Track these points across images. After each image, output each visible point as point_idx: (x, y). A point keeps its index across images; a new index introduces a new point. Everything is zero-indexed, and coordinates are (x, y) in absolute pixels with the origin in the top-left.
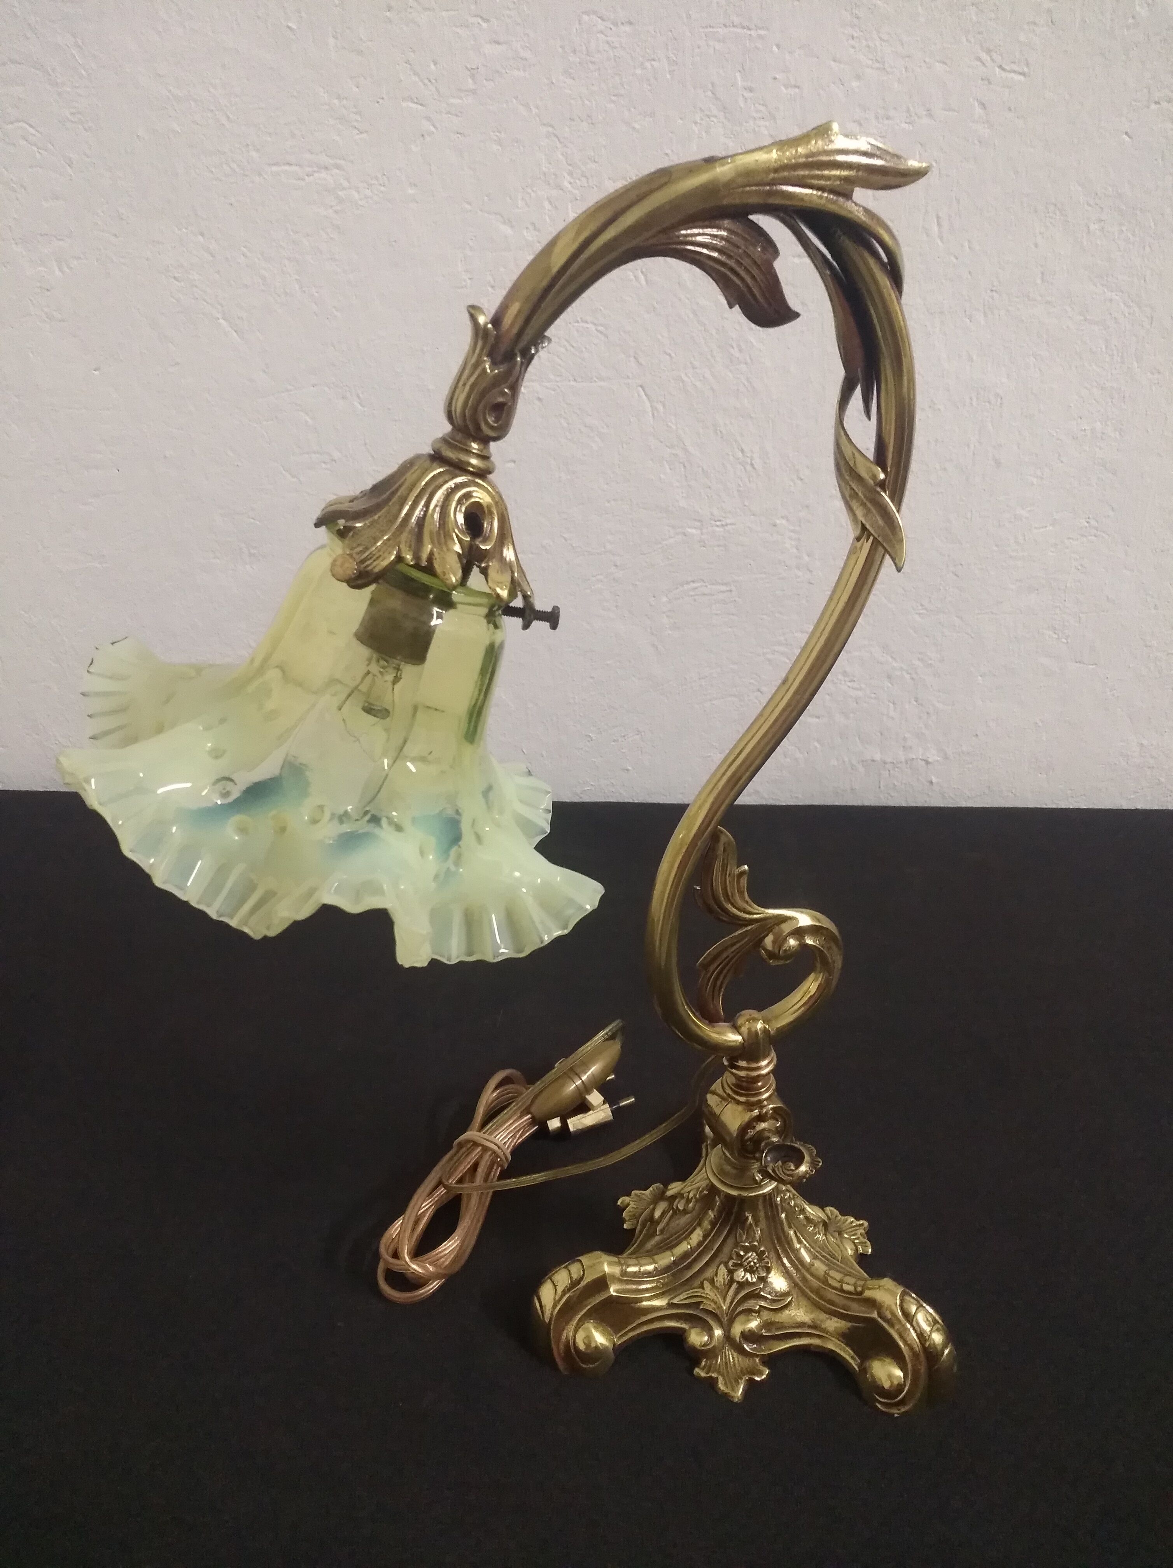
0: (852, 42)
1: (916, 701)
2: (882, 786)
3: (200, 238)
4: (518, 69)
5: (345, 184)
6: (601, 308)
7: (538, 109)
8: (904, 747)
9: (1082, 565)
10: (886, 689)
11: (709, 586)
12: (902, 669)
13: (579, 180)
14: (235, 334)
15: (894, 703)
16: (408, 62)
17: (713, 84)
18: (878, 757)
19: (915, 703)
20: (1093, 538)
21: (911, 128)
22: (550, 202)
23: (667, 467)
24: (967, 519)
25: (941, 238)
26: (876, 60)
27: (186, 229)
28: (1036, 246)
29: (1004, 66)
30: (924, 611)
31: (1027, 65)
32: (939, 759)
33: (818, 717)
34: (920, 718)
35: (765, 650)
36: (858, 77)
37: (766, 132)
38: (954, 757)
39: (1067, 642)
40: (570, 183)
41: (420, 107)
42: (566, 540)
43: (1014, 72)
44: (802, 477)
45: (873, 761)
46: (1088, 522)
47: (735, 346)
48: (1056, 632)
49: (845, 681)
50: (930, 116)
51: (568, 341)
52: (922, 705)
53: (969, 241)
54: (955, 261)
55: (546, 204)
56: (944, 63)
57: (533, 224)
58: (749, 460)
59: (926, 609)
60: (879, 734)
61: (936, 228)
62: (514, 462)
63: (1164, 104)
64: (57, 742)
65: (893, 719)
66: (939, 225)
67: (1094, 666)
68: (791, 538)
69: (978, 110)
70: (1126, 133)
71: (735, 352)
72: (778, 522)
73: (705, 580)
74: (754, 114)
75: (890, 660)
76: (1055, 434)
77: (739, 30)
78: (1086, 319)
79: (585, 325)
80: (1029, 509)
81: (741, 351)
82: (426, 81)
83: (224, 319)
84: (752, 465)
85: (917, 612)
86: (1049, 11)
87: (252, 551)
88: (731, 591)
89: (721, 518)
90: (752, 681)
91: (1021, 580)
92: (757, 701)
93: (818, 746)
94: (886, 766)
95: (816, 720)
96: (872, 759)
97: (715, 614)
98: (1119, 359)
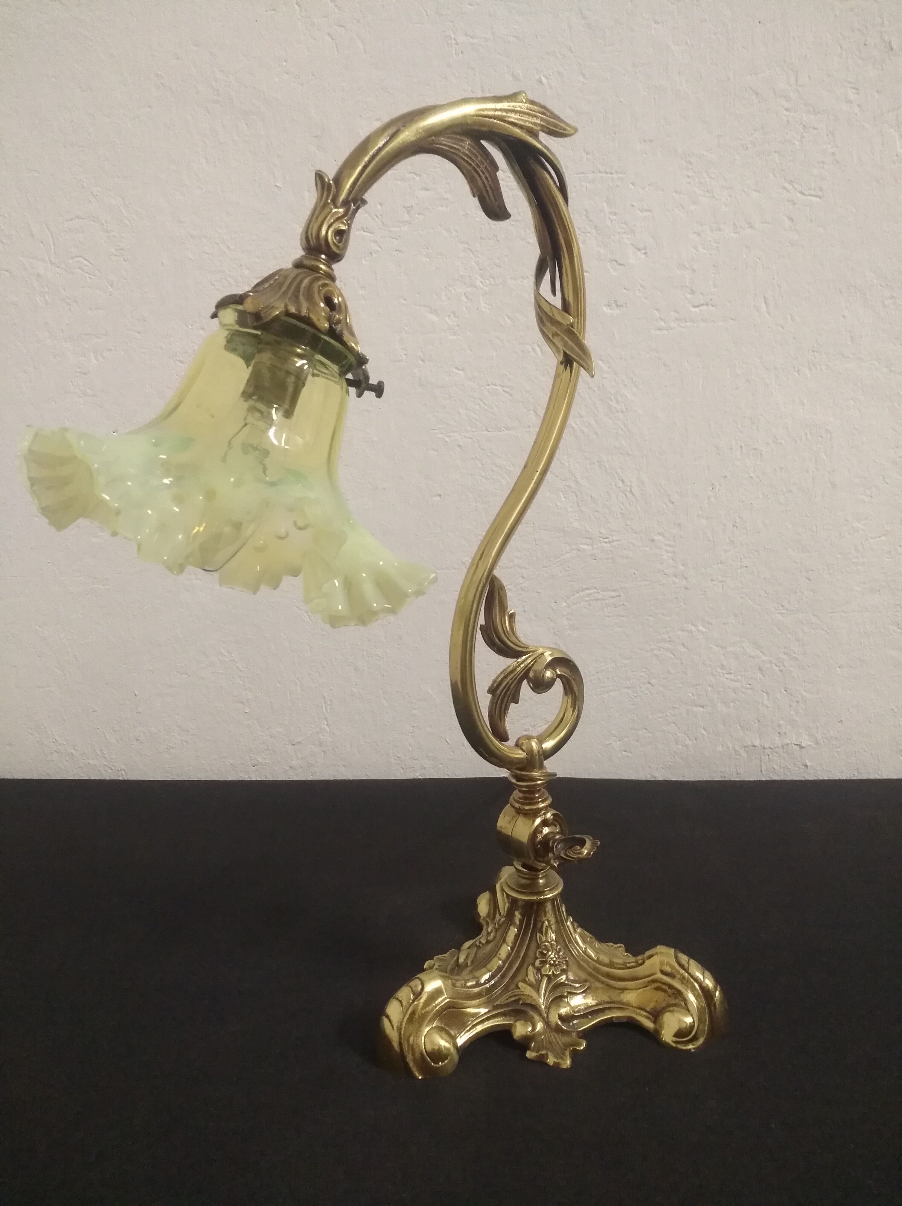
0: (688, 180)
1: (786, 691)
2: (763, 770)
4: (442, 206)
6: (507, 374)
7: (456, 232)
8: (779, 733)
10: (759, 680)
11: (601, 592)
12: (771, 662)
13: (488, 280)
15: (767, 693)
17: (586, 211)
18: (757, 743)
19: (785, 692)
21: (738, 236)
22: (467, 297)
23: (562, 496)
24: (813, 532)
25: (769, 313)
26: (708, 191)
27: (192, 326)
28: (844, 317)
29: (804, 192)
30: (785, 611)
31: (821, 190)
32: (810, 743)
33: (703, 707)
34: (791, 706)
35: (652, 647)
36: (695, 203)
37: (628, 242)
38: (824, 742)
40: (481, 282)
41: (369, 234)
43: (812, 195)
44: (674, 501)
45: (754, 746)
47: (612, 398)
49: (723, 674)
50: (751, 227)
51: (481, 400)
52: (791, 695)
53: (791, 315)
54: (781, 329)
55: (464, 298)
56: (759, 192)
57: (453, 313)
58: (629, 489)
59: (786, 609)
60: (757, 722)
61: (764, 305)
62: (440, 496)
64: (54, 740)
65: (768, 707)
66: (767, 305)
68: (667, 551)
69: (787, 222)
71: (613, 404)
72: (656, 538)
73: (598, 588)
74: (618, 230)
75: (761, 654)
76: (878, 460)
77: (604, 175)
78: (891, 371)
79: (494, 387)
80: (864, 522)
81: (617, 403)
82: (375, 217)
84: (631, 492)
85: (779, 611)
86: (833, 154)
88: (619, 596)
89: (608, 536)
90: (643, 674)
91: (864, 583)
92: (648, 693)
93: (705, 733)
94: (765, 750)
95: (701, 709)
96: (752, 744)
97: (607, 616)
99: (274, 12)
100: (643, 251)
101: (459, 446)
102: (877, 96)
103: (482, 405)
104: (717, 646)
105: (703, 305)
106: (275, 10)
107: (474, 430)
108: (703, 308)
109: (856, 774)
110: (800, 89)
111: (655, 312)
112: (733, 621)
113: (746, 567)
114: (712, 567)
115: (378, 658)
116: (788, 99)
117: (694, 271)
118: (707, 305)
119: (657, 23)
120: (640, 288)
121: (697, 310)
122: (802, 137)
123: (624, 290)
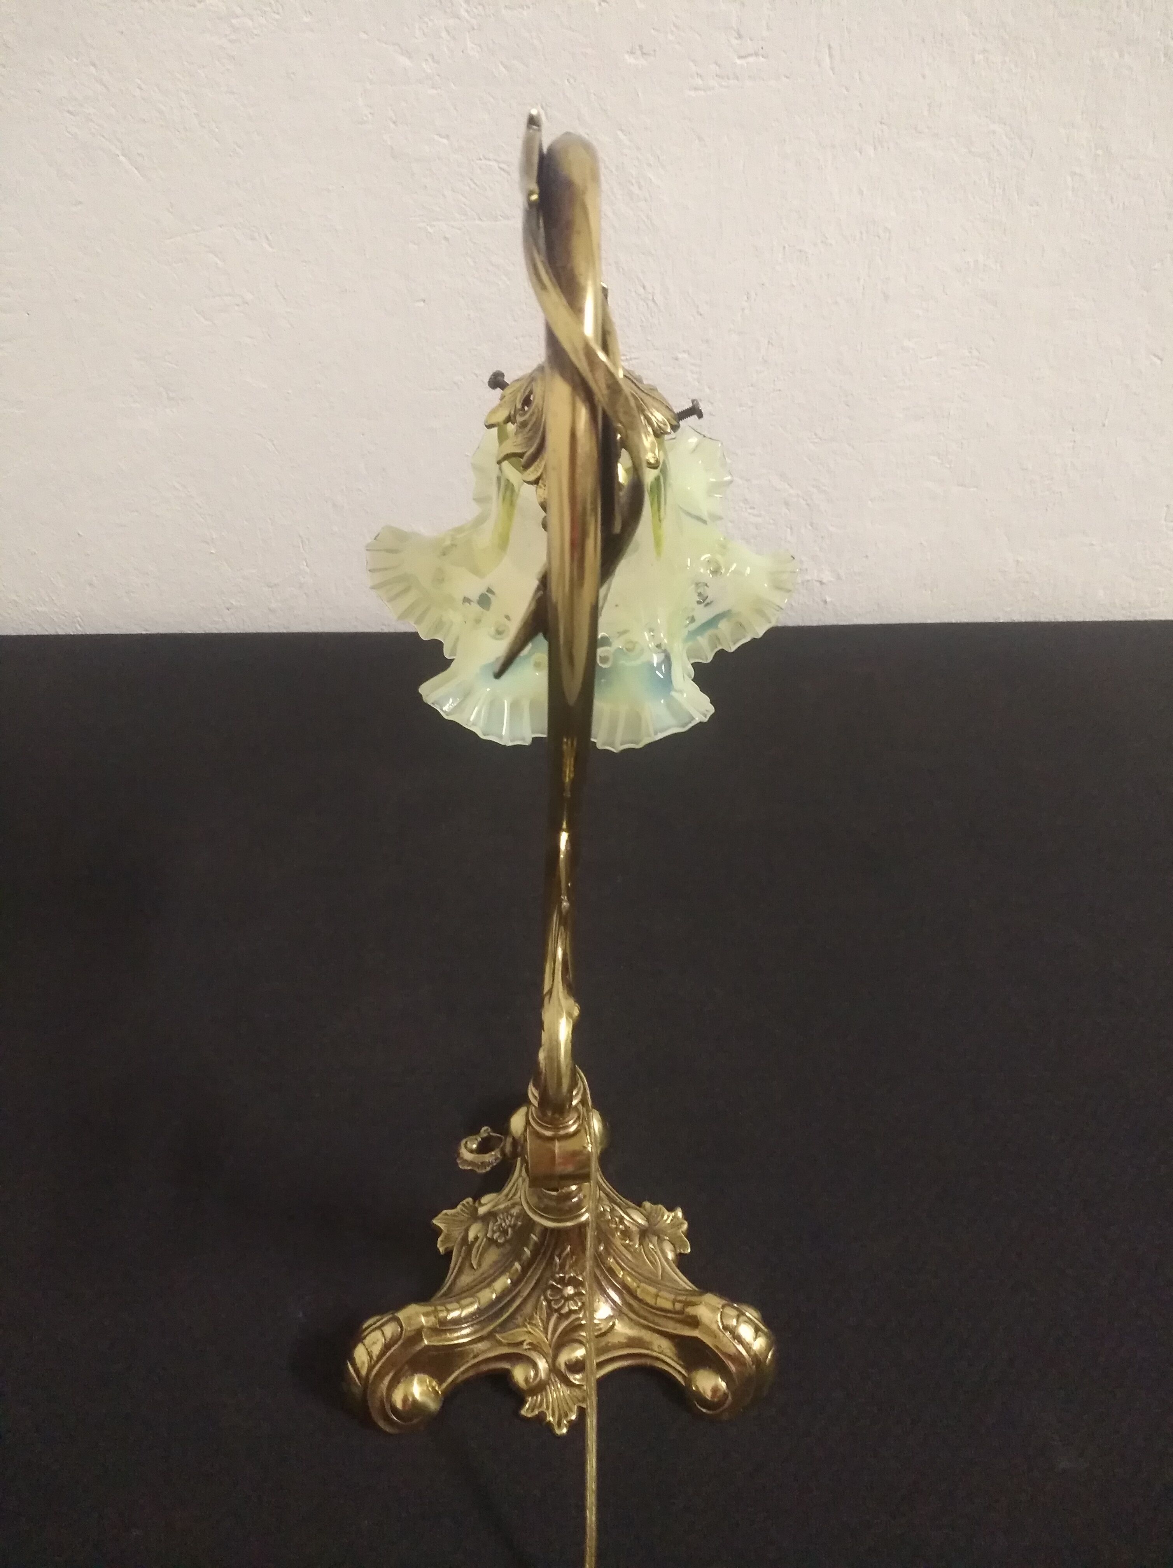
3: (92, 69)
5: (238, 11)
6: (503, 142)
9: (964, 393)
10: (783, 515)
12: (798, 495)
14: (136, 172)
15: (791, 528)
19: (810, 527)
20: (974, 367)
22: (448, 32)
24: (857, 350)
25: (832, 69)
27: (76, 58)
28: (924, 76)
34: (815, 541)
38: (846, 577)
39: (950, 467)
40: (467, 11)
42: (476, 375)
44: (702, 312)
46: (970, 352)
47: (634, 181)
48: (940, 457)
49: (746, 508)
51: (471, 179)
52: (817, 529)
53: (860, 73)
54: (846, 93)
55: (444, 34)
57: (432, 55)
58: (651, 297)
59: (820, 439)
61: (827, 59)
62: (424, 301)
65: (790, 543)
66: (831, 56)
67: (975, 489)
68: (692, 372)
71: (635, 189)
72: (680, 356)
75: (787, 486)
76: (940, 267)
78: (970, 152)
79: (488, 162)
80: (915, 340)
81: (640, 187)
83: (123, 155)
84: (653, 300)
85: (812, 441)
87: (171, 395)
91: (908, 409)
98: (1001, 191)
101: (446, 239)
103: (473, 186)
104: (741, 478)
105: (750, 55)
107: (463, 218)
108: (751, 59)
111: (691, 64)
112: (759, 453)
113: (780, 390)
114: (741, 391)
115: (360, 493)
118: (756, 54)
120: (673, 29)
121: (743, 62)
123: (652, 31)
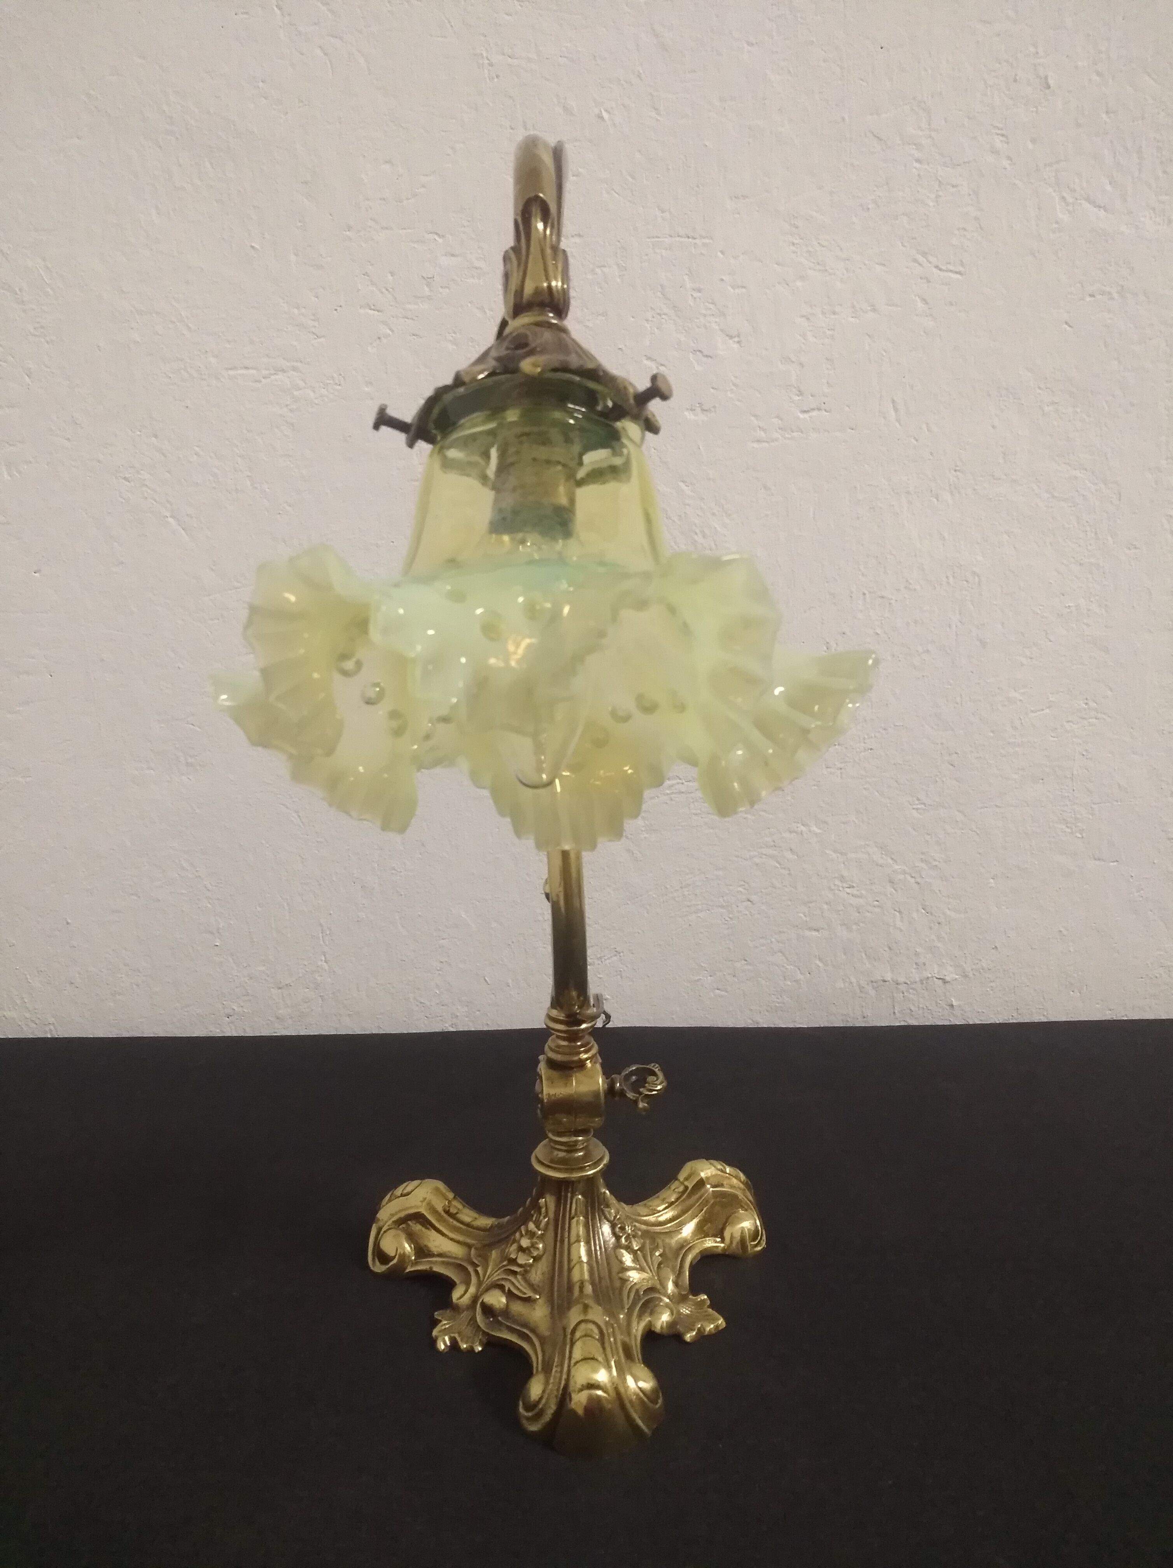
0: (793, 248)
1: (924, 909)
2: (896, 1011)
3: (154, 440)
4: (473, 277)
5: (302, 384)
7: (492, 311)
8: (916, 964)
9: (1086, 750)
10: (889, 895)
11: (686, 783)
12: (905, 872)
14: (183, 532)
15: (900, 912)
16: (366, 274)
17: (662, 286)
18: (889, 977)
19: (923, 911)
20: (1094, 720)
21: (858, 321)
24: (957, 703)
25: (898, 421)
27: (140, 432)
28: (994, 427)
29: (941, 266)
30: (922, 806)
31: (962, 264)
32: (957, 977)
33: (818, 931)
34: (931, 928)
35: (752, 853)
36: (802, 278)
37: (717, 327)
38: (974, 975)
39: (1083, 837)
41: (376, 312)
43: (951, 271)
45: (884, 981)
46: (1086, 704)
47: (698, 531)
48: (1068, 825)
49: (843, 887)
50: (874, 310)
52: (931, 914)
53: (927, 424)
54: (915, 443)
56: (884, 265)
59: (924, 804)
60: (887, 949)
61: (892, 413)
63: (1099, 297)
65: (901, 931)
66: (896, 410)
67: (1115, 864)
69: (920, 305)
70: (1066, 323)
73: (681, 777)
74: (704, 312)
75: (891, 862)
76: (1039, 612)
77: (684, 240)
78: (1054, 497)
80: (1022, 691)
81: (704, 536)
82: (384, 290)
83: (172, 517)
85: (914, 807)
86: (977, 219)
87: (190, 760)
90: (741, 889)
91: (1023, 769)
92: (747, 913)
93: (820, 964)
94: (899, 987)
95: (815, 934)
96: (882, 978)
97: (694, 814)
98: (1093, 535)
99: (245, 16)
100: (736, 339)
102: (1030, 146)
104: (835, 851)
105: (813, 409)
106: (247, 13)
108: (814, 413)
109: (1015, 1015)
110: (933, 134)
111: (753, 418)
112: (854, 819)
113: (871, 749)
115: (394, 872)
116: (919, 146)
117: (802, 365)
118: (819, 409)
119: (750, 44)
120: (733, 387)
121: (806, 416)
122: (938, 197)
123: (712, 390)
